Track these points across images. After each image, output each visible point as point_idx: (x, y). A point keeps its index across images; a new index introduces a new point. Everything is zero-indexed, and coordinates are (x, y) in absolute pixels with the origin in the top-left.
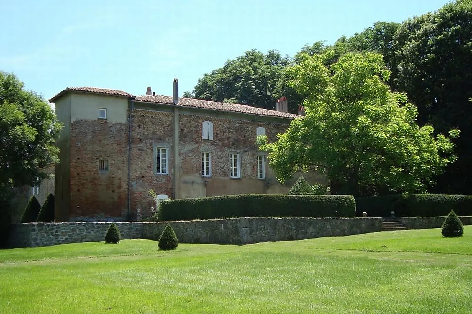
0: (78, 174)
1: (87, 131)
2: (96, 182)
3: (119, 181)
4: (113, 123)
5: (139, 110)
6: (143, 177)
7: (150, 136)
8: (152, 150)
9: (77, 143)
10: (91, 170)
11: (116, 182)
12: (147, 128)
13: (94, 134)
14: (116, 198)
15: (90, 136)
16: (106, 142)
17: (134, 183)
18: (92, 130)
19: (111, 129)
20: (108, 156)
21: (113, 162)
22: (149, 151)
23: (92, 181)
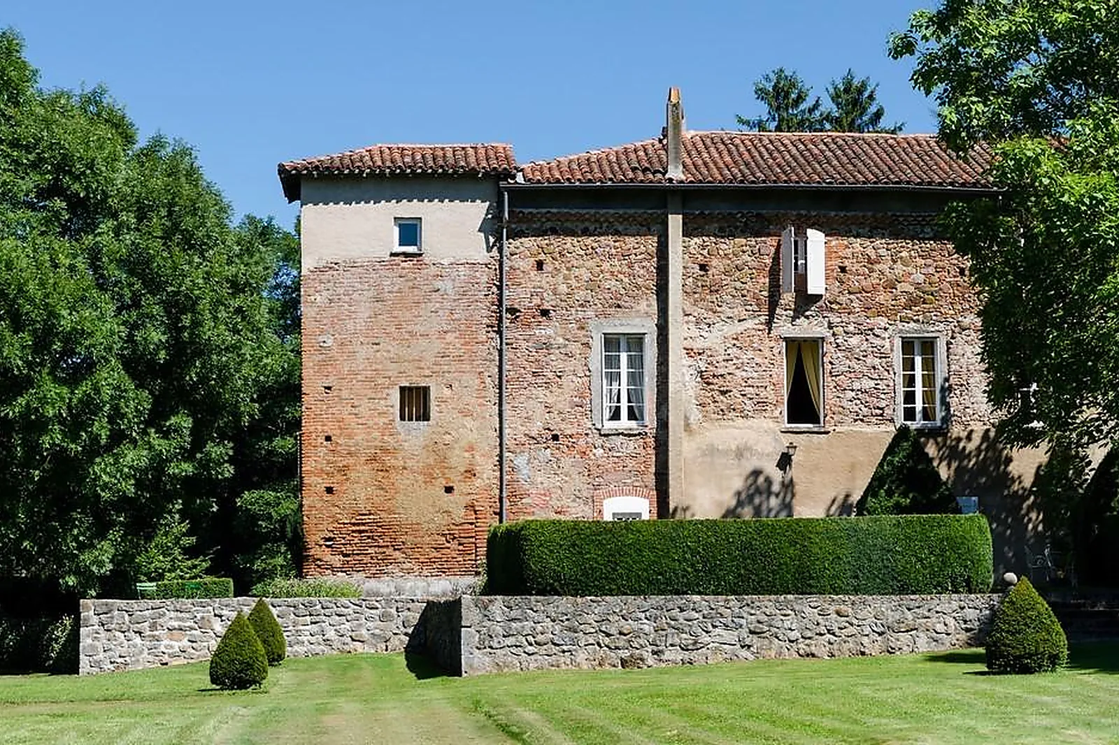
0: (328, 439)
1: (356, 296)
2: (389, 461)
3: (467, 455)
4: (446, 262)
5: (534, 211)
6: (555, 438)
7: (581, 295)
8: (587, 345)
9: (321, 339)
10: (370, 423)
11: (458, 459)
12: (568, 269)
13: (379, 305)
14: (460, 514)
15: (364, 312)
16: (419, 329)
17: (520, 461)
18: (371, 294)
19: (438, 284)
20: (427, 372)
21: (447, 392)
22: (575, 348)
23: (373, 459)
